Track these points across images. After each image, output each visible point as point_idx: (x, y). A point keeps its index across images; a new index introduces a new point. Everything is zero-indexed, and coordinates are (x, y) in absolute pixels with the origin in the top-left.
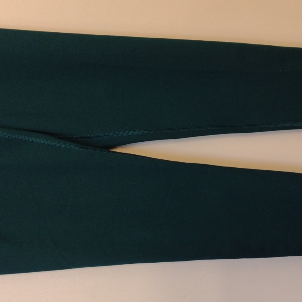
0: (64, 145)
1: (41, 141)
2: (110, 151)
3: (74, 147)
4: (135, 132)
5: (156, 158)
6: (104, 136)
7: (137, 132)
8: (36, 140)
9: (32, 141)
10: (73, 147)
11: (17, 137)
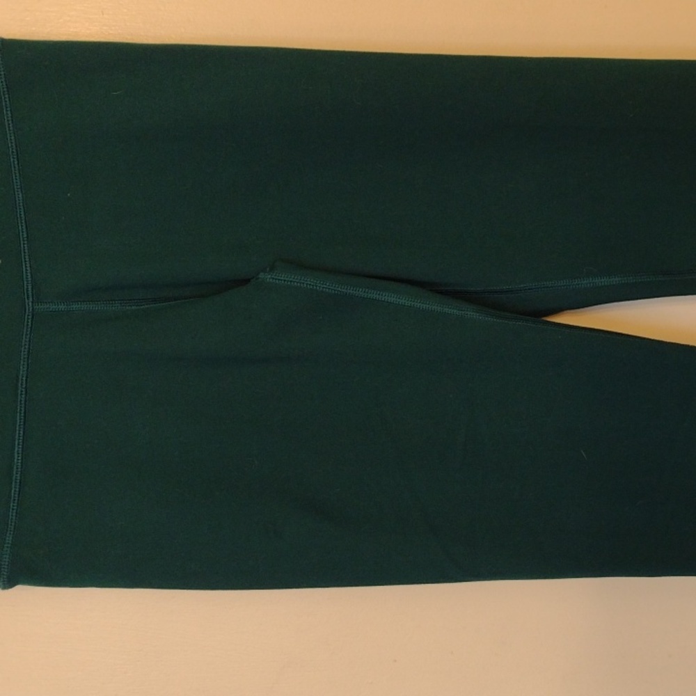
0: (452, 309)
1: (404, 301)
2: (543, 320)
3: (475, 314)
4: (611, 280)
5: (661, 339)
6: (538, 288)
7: (615, 280)
8: (393, 298)
9: (365, 296)
10: (471, 313)
11: (352, 292)
